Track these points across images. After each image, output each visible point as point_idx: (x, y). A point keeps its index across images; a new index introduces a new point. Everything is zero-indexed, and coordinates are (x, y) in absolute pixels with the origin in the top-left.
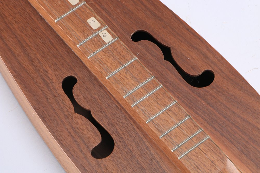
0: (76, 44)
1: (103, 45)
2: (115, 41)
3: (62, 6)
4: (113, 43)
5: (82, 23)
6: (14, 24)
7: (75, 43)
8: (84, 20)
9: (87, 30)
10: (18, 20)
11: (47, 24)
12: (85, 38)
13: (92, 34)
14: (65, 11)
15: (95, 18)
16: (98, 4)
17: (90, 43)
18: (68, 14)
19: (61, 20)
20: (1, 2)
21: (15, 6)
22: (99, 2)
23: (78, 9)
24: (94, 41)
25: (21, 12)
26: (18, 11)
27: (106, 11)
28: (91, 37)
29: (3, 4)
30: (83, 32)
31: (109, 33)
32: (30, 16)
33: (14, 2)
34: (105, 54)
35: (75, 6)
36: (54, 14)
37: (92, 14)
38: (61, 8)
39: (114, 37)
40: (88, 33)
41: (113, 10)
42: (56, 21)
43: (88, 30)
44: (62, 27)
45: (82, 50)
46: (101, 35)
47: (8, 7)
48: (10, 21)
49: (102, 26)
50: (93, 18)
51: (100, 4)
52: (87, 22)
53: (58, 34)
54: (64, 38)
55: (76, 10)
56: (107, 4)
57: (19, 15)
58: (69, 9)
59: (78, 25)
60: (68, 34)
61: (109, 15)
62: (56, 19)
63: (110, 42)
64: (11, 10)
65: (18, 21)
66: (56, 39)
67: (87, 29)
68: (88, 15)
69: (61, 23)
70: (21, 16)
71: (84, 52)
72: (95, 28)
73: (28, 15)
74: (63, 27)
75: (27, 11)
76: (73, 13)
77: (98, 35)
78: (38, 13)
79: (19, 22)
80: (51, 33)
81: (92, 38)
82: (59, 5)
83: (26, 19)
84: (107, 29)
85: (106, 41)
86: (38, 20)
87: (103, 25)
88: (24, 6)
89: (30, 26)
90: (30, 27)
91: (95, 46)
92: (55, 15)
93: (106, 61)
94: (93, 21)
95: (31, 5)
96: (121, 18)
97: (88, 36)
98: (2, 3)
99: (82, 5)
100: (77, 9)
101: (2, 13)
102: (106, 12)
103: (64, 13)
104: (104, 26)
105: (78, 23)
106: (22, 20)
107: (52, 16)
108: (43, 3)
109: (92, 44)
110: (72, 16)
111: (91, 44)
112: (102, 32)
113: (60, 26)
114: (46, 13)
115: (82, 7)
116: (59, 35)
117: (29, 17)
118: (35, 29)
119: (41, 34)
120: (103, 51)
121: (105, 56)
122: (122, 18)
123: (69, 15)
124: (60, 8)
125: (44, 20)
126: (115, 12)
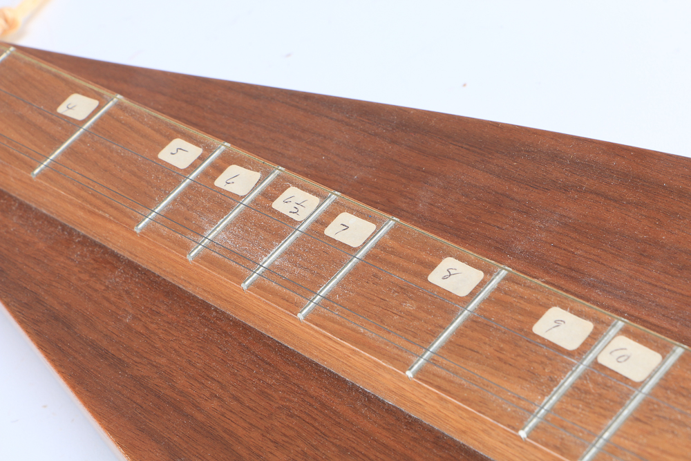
0: (513, 428)
1: (627, 396)
2: (674, 365)
3: (423, 315)
4: (668, 374)
5: (516, 345)
6: (270, 455)
7: (509, 426)
8: (521, 330)
9: (542, 363)
10: (285, 435)
11: (393, 411)
12: (544, 395)
13: (569, 367)
14: (436, 327)
15: (564, 307)
16: (565, 275)
17: (570, 408)
18: (452, 335)
19: (432, 361)
20: (216, 396)
21: (263, 392)
22: (570, 268)
23: (488, 300)
24: (587, 392)
25: (290, 401)
26: (277, 405)
27: (604, 290)
28: (569, 381)
29: (223, 400)
30: (530, 376)
31: (640, 342)
32: (323, 405)
33: (259, 380)
34: (649, 428)
35: (473, 294)
36: (396, 351)
37: (545, 300)
38: (420, 319)
39: (664, 350)
40: (552, 372)
41: (631, 277)
42: (409, 374)
43: (548, 362)
44: (438, 388)
45: (546, 445)
46: (605, 360)
47: (242, 403)
48: (254, 450)
49: (599, 327)
50: (555, 313)
51: (573, 274)
52: (535, 335)
53: (442, 430)
54: (464, 432)
55: (480, 308)
56: (602, 264)
57: (284, 417)
58: (450, 314)
59: (501, 356)
60: (469, 406)
61: (621, 297)
62: (407, 365)
63: (655, 371)
64: (253, 411)
65: (284, 438)
66: (441, 454)
67: (544, 359)
68: (528, 307)
69: (434, 374)
70: (292, 416)
71: (556, 448)
72: (571, 344)
73: (317, 405)
74: (444, 384)
75: (311, 391)
76: (472, 322)
77: (596, 364)
78: (353, 384)
79: (287, 439)
80: (415, 440)
81: (575, 387)
82: (409, 313)
83: (312, 422)
84: (625, 332)
85: (636, 376)
86: (355, 408)
87: (603, 322)
88: (296, 381)
89: (332, 440)
90: (333, 444)
91: (597, 409)
92: (404, 355)
93: (664, 452)
94: (558, 323)
95: (320, 366)
96: (675, 292)
97: (553, 382)
98: (219, 398)
99: (499, 283)
100: (484, 301)
101: (225, 432)
102: (609, 292)
103: (435, 335)
104: (608, 324)
105: (500, 350)
106: (300, 430)
107: (392, 359)
108: (348, 328)
109: (578, 408)
110: (469, 332)
111: (575, 409)
112: (610, 348)
113: (431, 384)
114: (368, 360)
115: (498, 289)
116: (447, 436)
117: (321, 412)
118: (354, 445)
119: (378, 454)
120: (635, 418)
121: (649, 433)
122: (675, 289)
123: (459, 333)
124: (416, 323)
125: (379, 400)
126: (643, 277)
